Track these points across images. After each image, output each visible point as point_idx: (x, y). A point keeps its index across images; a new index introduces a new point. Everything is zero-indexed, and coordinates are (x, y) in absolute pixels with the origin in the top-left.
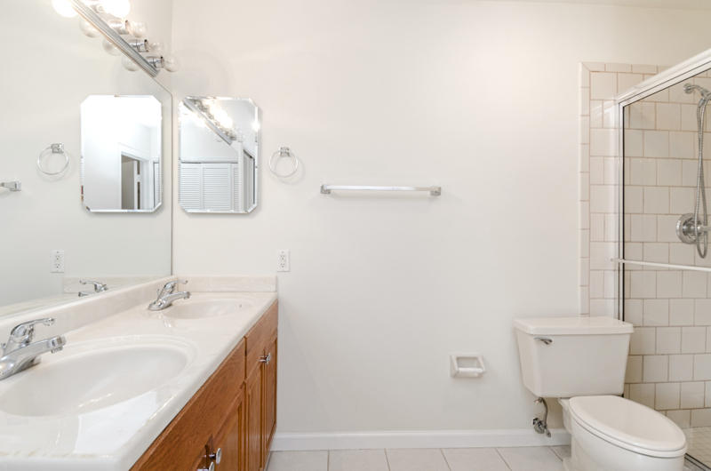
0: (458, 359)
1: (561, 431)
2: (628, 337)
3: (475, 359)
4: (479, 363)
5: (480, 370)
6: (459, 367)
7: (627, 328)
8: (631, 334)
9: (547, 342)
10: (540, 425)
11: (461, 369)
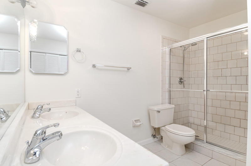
0: (135, 121)
1: (160, 136)
2: (174, 109)
3: (139, 120)
4: (140, 121)
5: (141, 123)
6: (136, 123)
7: (173, 106)
8: (175, 108)
9: (159, 112)
10: (154, 136)
11: (137, 124)
